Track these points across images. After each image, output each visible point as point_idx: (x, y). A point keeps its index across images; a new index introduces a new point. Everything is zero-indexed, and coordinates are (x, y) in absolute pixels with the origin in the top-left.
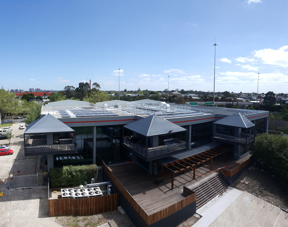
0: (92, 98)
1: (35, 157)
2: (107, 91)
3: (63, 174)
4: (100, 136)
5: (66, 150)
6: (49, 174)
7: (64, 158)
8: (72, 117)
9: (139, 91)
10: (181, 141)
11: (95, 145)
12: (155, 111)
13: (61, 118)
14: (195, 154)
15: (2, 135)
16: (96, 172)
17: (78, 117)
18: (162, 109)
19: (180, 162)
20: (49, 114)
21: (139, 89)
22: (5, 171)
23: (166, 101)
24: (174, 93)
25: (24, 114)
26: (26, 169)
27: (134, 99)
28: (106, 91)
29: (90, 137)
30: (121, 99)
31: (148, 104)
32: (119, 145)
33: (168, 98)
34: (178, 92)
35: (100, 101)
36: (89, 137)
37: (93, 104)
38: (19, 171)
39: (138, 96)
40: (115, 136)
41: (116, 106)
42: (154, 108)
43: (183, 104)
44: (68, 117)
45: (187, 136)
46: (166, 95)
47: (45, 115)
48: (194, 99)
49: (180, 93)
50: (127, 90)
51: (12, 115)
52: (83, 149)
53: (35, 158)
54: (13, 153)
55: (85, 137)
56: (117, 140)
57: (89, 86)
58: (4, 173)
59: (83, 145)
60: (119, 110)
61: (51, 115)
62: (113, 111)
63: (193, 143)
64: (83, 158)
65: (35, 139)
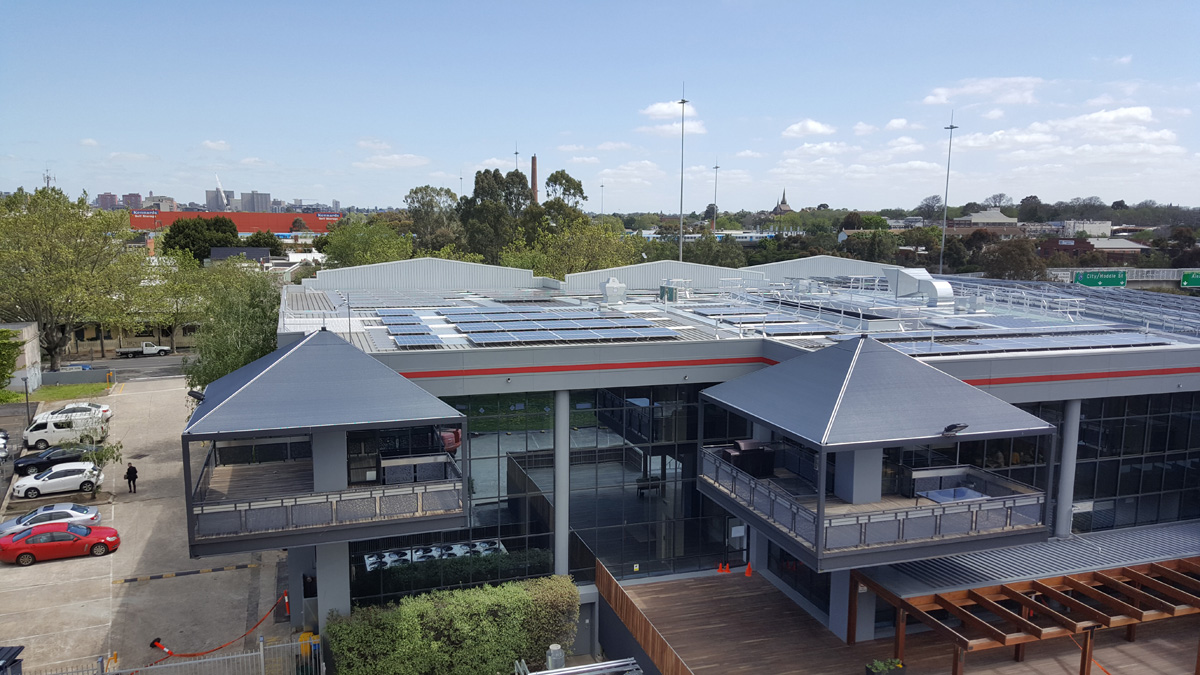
0: (544, 250)
1: (244, 557)
2: (620, 216)
3: (401, 636)
4: (588, 441)
5: (419, 514)
6: (325, 644)
7: (408, 557)
8: (447, 349)
9: (781, 210)
10: (1013, 487)
11: (562, 487)
12: (865, 317)
13: (391, 349)
14: (1096, 568)
15: (48, 446)
16: (569, 613)
17: (480, 345)
18: (908, 309)
19: (1004, 598)
20: (324, 329)
21: (784, 202)
22: (71, 643)
23: (930, 263)
24: (976, 218)
25: (178, 331)
26: (196, 628)
27: (754, 254)
28: (614, 215)
29: (539, 448)
30: (691, 256)
31: (828, 281)
32: (679, 486)
33: (942, 247)
34: (1006, 211)
35: (586, 269)
36: (537, 445)
37: (550, 279)
38: (158, 640)
39: (778, 238)
40: (663, 442)
41: (667, 293)
42: (860, 300)
43: (1029, 278)
44: (427, 347)
45: (1053, 463)
46: (933, 230)
47: (301, 336)
48: (1101, 251)
49: (1015, 220)
50: (721, 210)
51: (109, 337)
52: (505, 505)
53: (245, 566)
54: (117, 543)
55: (516, 444)
56: (668, 458)
57: (525, 185)
58: (67, 653)
59: (505, 484)
60: (679, 312)
61: (334, 336)
62: (651, 315)
63: (1086, 507)
64: (505, 551)
65: (246, 466)
